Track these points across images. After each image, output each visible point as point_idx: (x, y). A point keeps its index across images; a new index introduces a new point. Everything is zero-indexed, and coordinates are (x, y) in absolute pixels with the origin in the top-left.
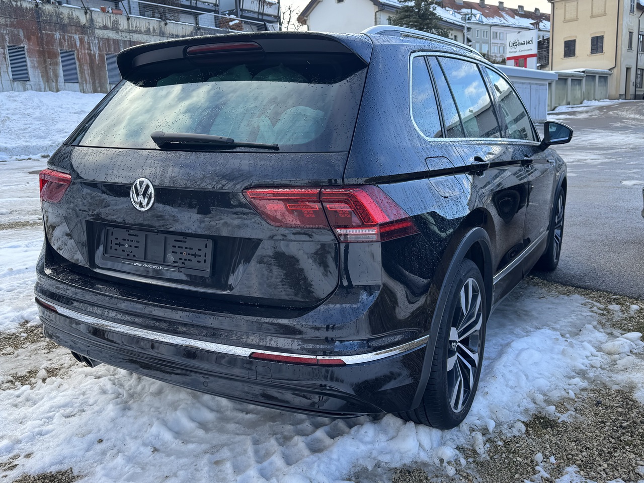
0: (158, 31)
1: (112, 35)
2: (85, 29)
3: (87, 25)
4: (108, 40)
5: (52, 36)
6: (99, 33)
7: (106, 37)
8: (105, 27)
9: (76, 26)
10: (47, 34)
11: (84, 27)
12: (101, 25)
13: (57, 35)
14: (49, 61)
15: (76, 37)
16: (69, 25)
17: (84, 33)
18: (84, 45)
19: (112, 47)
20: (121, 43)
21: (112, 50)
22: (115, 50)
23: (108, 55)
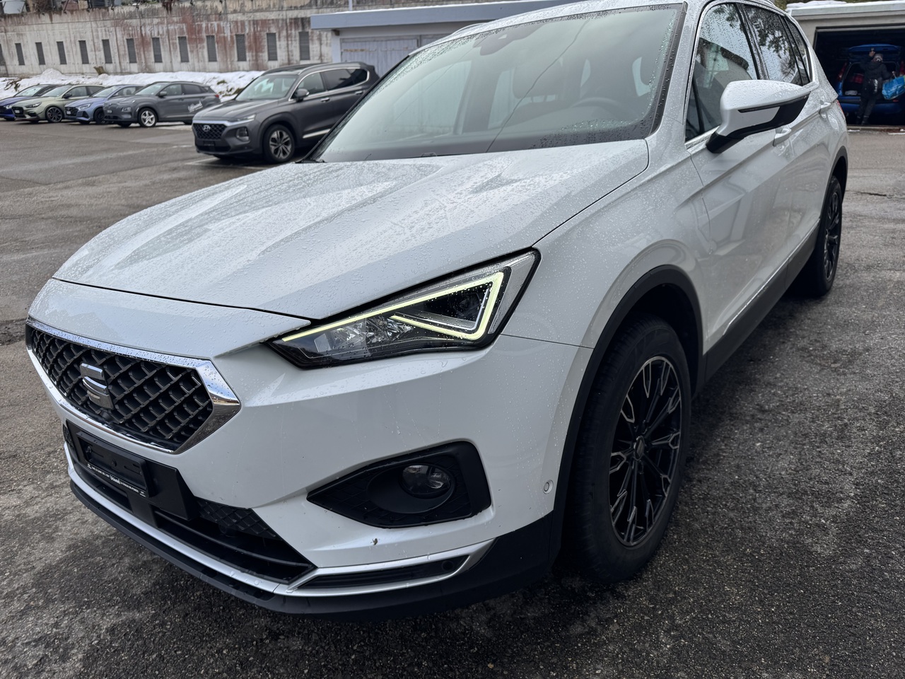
0: (277, 6)
1: (240, 17)
2: (220, 16)
3: (223, 12)
4: (236, 22)
5: (200, 26)
6: (231, 17)
7: (235, 20)
8: (235, 11)
9: (215, 14)
11: (220, 14)
12: (232, 10)
13: (204, 25)
14: (199, 45)
15: (215, 24)
16: (211, 14)
17: (220, 19)
18: (220, 30)
19: (240, 28)
20: (247, 23)
21: (240, 30)
22: (242, 31)
23: (237, 35)
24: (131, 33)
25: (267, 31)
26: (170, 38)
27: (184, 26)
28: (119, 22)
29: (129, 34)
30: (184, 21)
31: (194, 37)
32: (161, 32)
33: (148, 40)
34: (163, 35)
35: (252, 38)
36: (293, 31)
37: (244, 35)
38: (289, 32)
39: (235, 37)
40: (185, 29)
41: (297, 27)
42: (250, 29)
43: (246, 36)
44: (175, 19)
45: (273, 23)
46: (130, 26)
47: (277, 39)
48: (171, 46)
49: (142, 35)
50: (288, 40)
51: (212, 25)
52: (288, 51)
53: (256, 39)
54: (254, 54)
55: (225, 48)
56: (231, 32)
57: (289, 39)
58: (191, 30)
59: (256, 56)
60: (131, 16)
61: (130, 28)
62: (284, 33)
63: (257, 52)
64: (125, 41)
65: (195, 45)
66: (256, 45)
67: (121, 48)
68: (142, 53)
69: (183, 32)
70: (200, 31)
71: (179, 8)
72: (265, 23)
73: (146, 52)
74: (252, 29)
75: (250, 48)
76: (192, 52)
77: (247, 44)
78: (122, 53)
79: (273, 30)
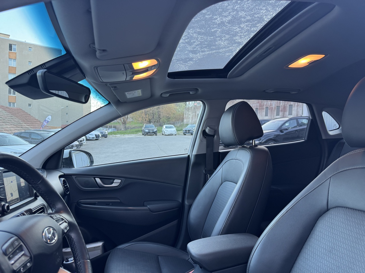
18: (271, 105)
19: (278, 104)
25: (290, 104)
27: (258, 104)
31: (261, 108)
35: (283, 107)
37: (280, 106)
39: (276, 107)
40: (258, 106)
42: (282, 104)
43: (281, 106)
47: (293, 107)
50: (297, 107)
51: (268, 103)
52: (297, 111)
54: (283, 113)
55: (272, 111)
56: (275, 105)
59: (284, 113)
63: (284, 112)
65: (261, 111)
66: (284, 110)
70: (263, 106)
74: (284, 104)
75: (282, 111)
76: (259, 113)
77: (280, 109)
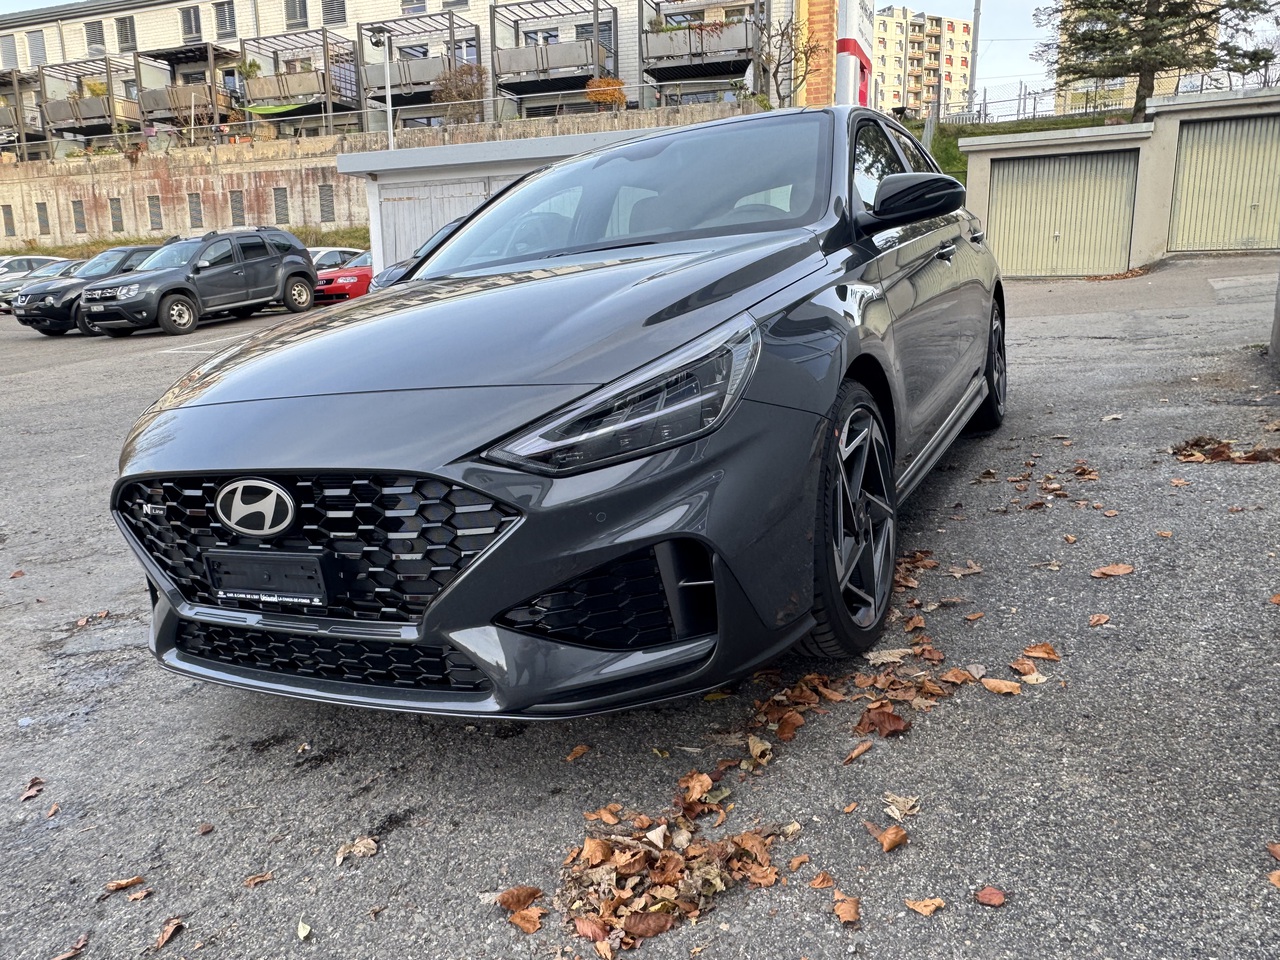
0: (288, 154)
1: (236, 169)
2: (206, 169)
3: (211, 163)
4: (231, 175)
5: (179, 182)
6: (223, 169)
7: (228, 173)
8: (229, 162)
9: (201, 166)
10: (176, 180)
11: (208, 166)
13: (184, 181)
14: (177, 207)
15: (201, 178)
16: (195, 166)
17: (208, 172)
18: (208, 186)
19: (235, 183)
20: (245, 176)
21: (235, 186)
22: (238, 187)
23: (232, 192)
24: (78, 193)
25: (275, 186)
26: (136, 198)
27: (156, 182)
28: (61, 179)
29: (76, 195)
30: (156, 176)
31: (170, 196)
32: (123, 192)
33: (104, 202)
34: (126, 194)
35: (252, 195)
36: (311, 185)
37: (241, 192)
38: (305, 186)
39: (229, 194)
40: (157, 187)
41: (315, 180)
42: (250, 184)
43: (245, 193)
44: (144, 174)
45: (283, 175)
46: (78, 184)
47: (288, 196)
48: (137, 208)
49: (94, 195)
50: (303, 197)
51: (196, 179)
52: (304, 211)
53: (259, 197)
54: (256, 215)
55: (215, 209)
56: (223, 189)
57: (306, 195)
58: (166, 187)
59: (259, 218)
60: (79, 171)
61: (78, 187)
62: (298, 187)
63: (259, 213)
64: (71, 204)
65: (171, 206)
66: (258, 204)
67: (64, 214)
68: (94, 219)
69: (154, 190)
70: (178, 189)
71: (149, 159)
72: (270, 175)
73: (100, 218)
74: (253, 185)
75: (251, 209)
76: (167, 215)
77: (245, 202)
78: (64, 220)
79: (283, 184)
